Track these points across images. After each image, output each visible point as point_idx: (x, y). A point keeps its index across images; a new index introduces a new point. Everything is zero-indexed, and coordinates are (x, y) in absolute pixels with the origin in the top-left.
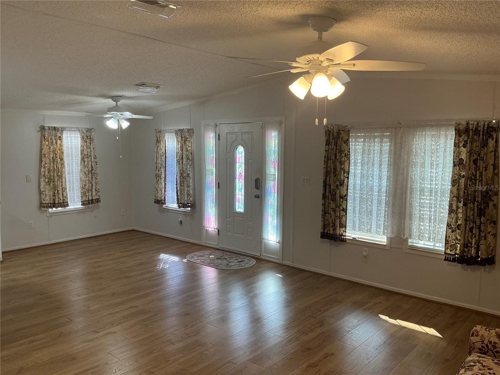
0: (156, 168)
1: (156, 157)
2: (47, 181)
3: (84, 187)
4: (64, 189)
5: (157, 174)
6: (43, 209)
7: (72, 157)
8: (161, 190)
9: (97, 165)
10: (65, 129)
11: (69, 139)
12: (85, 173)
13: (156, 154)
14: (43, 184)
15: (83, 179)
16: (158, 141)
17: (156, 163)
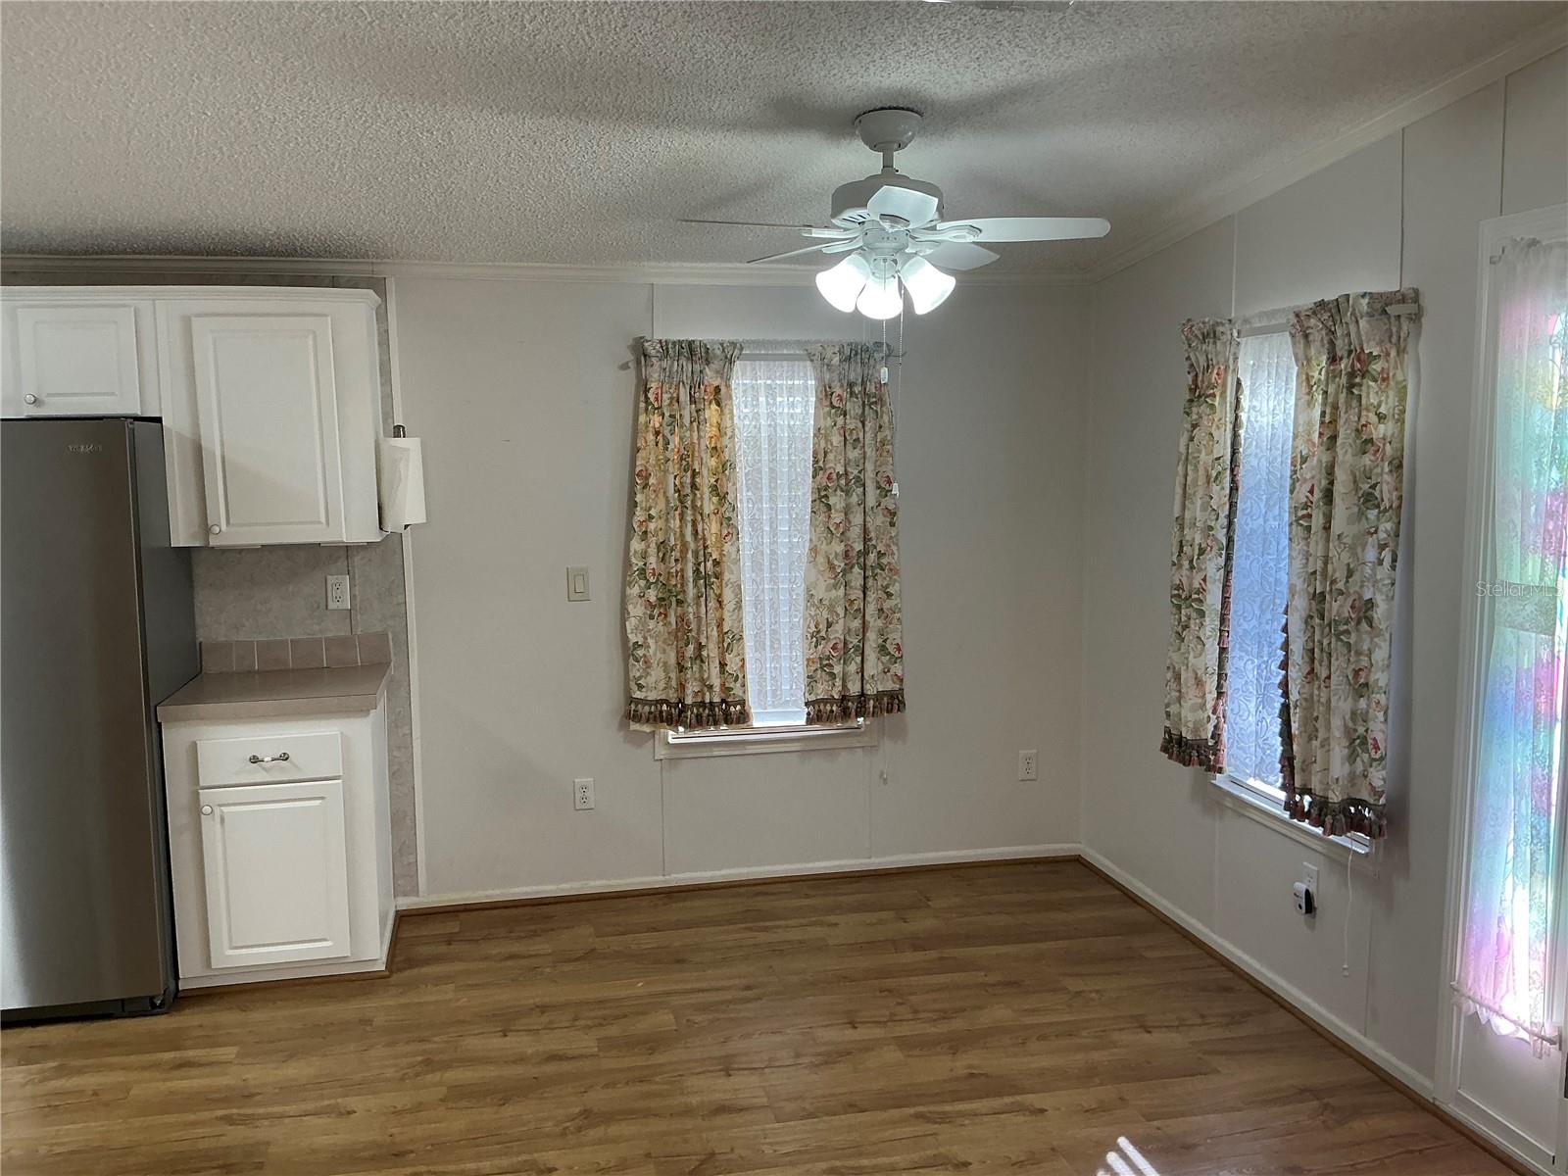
0: (1175, 550)
1: (1179, 490)
2: (653, 599)
3: (823, 634)
4: (730, 641)
5: (1179, 587)
6: (634, 726)
7: (773, 488)
8: (1199, 683)
9: (892, 524)
10: (742, 349)
11: (762, 399)
12: (832, 567)
13: (1180, 468)
14: (636, 610)
15: (820, 592)
16: (1198, 393)
17: (1180, 521)
